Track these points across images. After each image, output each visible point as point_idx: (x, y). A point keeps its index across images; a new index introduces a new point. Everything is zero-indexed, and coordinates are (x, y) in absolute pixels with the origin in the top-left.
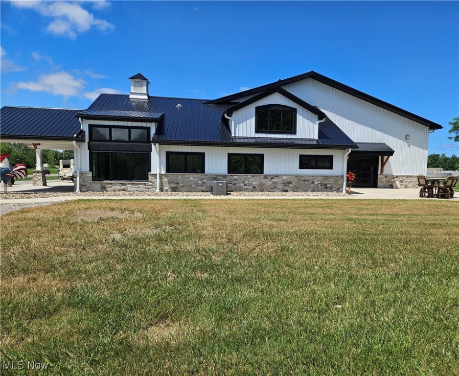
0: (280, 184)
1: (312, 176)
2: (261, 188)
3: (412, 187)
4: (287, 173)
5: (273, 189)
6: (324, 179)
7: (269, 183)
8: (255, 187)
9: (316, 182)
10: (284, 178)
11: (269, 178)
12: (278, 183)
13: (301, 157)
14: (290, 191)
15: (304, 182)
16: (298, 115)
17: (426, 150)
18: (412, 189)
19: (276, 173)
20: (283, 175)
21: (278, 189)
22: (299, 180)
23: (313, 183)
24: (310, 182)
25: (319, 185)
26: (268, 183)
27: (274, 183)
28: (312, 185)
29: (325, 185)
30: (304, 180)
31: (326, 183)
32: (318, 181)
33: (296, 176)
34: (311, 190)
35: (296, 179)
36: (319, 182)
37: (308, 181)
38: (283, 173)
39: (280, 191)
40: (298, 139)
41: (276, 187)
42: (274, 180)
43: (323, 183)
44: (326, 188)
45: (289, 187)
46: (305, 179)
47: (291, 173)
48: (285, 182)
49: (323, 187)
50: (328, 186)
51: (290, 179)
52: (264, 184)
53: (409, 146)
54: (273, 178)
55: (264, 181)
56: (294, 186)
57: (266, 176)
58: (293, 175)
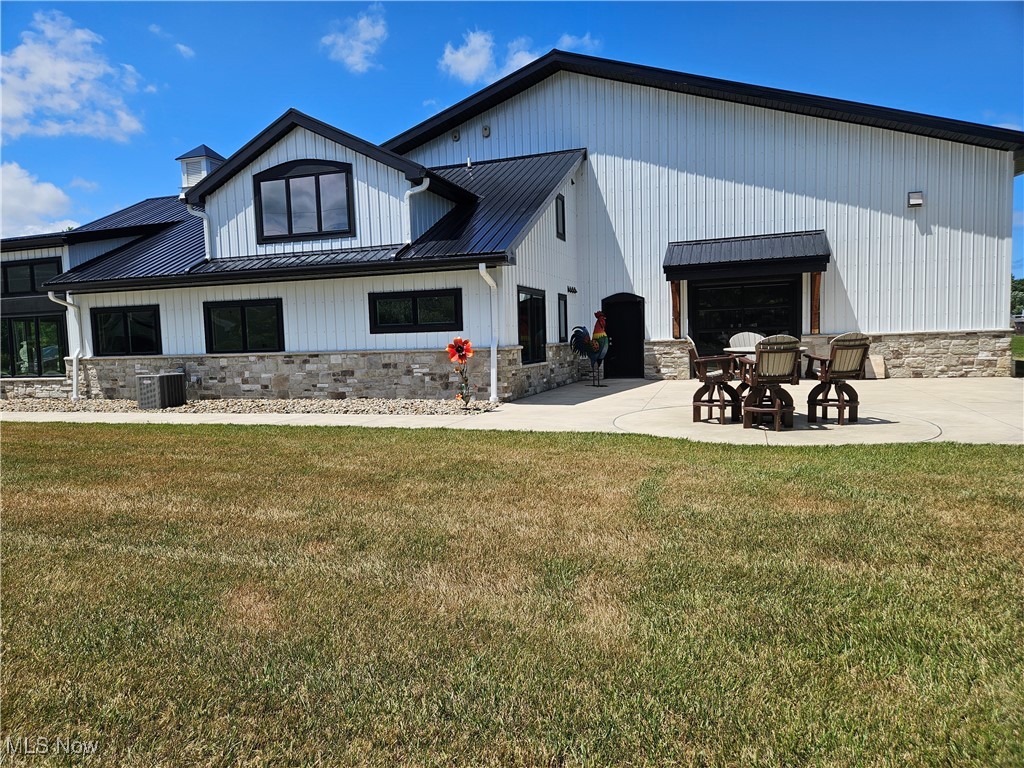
0: (323, 376)
1: (407, 354)
2: (281, 388)
3: (942, 372)
4: (341, 347)
5: (308, 391)
6: (438, 361)
7: (299, 375)
8: (266, 387)
9: (418, 371)
10: (335, 360)
11: (298, 361)
12: (321, 374)
13: (374, 299)
14: (351, 396)
15: (384, 371)
16: (355, 181)
17: (1001, 237)
18: (943, 380)
19: (313, 348)
20: (329, 354)
21: (321, 389)
22: (371, 365)
23: (409, 372)
24: (402, 368)
25: (427, 379)
26: (296, 374)
27: (310, 374)
28: (406, 380)
29: (441, 377)
30: (386, 366)
31: (445, 371)
32: (423, 365)
33: (363, 355)
34: (406, 392)
35: (362, 362)
36: (426, 370)
37: (395, 366)
38: (332, 347)
39: (326, 397)
40: (362, 250)
41: (314, 386)
42: (309, 367)
43: (438, 371)
44: (447, 386)
45: (348, 386)
46: (387, 361)
47: (351, 347)
48: (337, 370)
49: (438, 384)
50: (451, 380)
51: (348, 364)
52: (287, 379)
53: (926, 230)
54: (306, 362)
55: (285, 369)
56: (360, 382)
57: (290, 357)
58: (355, 352)
